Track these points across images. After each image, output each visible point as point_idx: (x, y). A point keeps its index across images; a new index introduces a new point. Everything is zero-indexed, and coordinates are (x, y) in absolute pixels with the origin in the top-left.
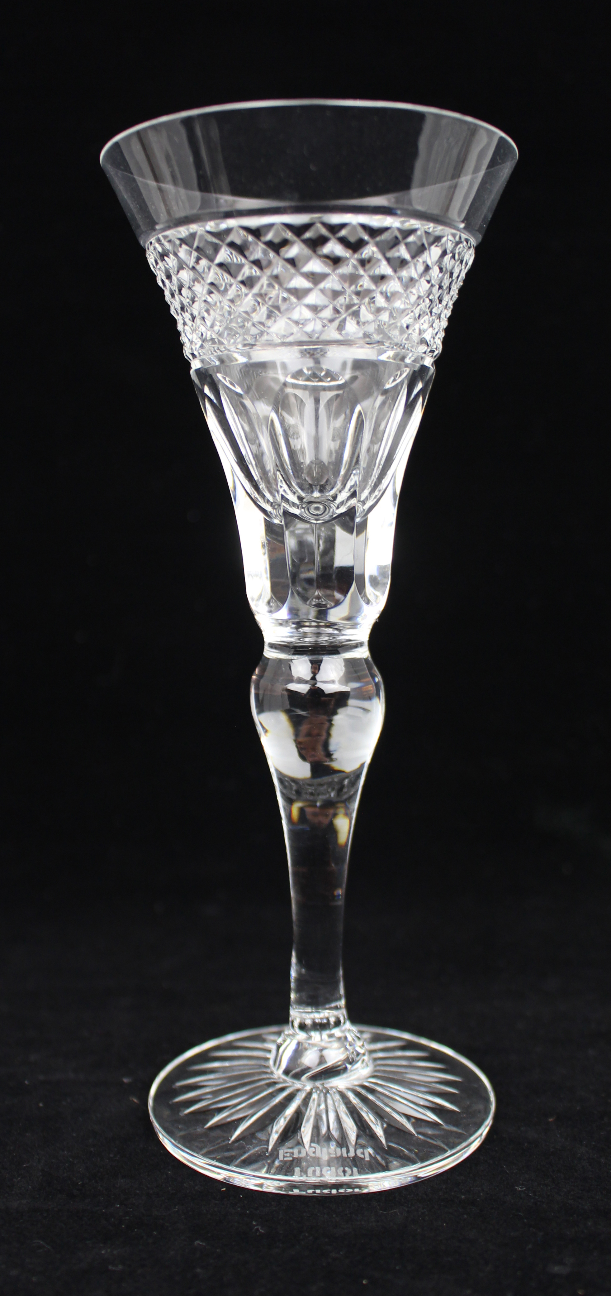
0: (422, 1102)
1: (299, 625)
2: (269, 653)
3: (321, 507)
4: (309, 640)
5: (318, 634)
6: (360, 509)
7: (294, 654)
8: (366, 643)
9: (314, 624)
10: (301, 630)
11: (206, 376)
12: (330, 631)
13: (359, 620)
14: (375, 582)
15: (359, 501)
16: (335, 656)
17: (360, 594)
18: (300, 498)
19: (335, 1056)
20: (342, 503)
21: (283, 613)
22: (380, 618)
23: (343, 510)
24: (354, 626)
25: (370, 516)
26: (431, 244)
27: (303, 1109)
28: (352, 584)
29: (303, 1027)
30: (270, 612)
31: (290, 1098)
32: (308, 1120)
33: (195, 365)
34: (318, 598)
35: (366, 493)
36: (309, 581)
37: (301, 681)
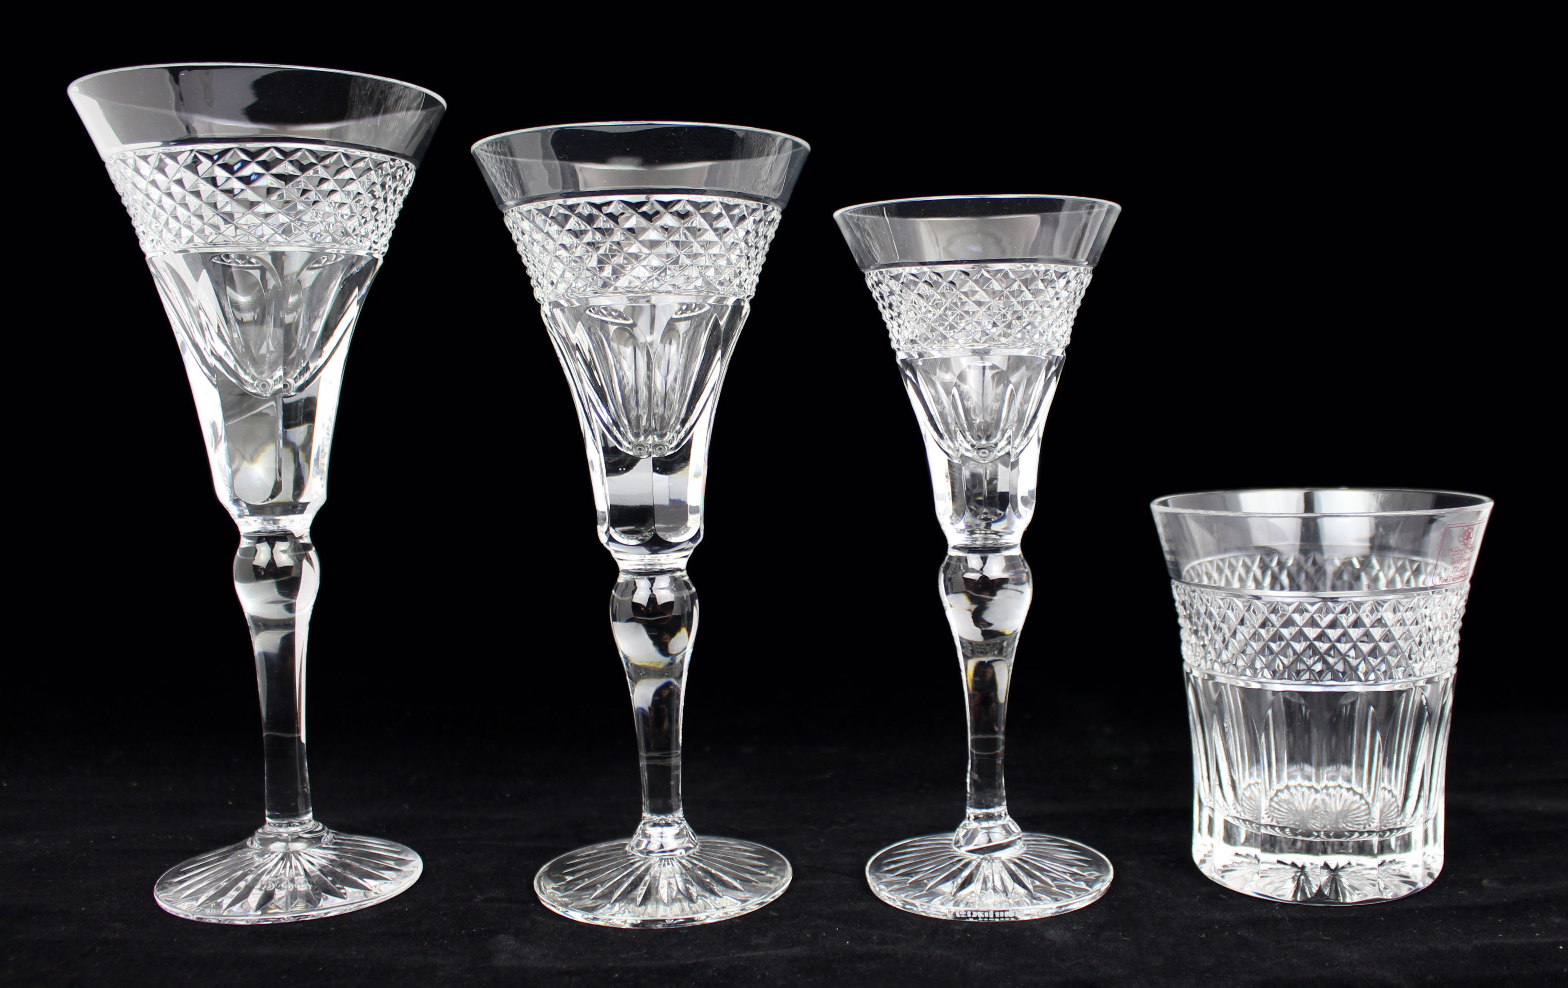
0: (1060, 870)
1: (972, 533)
2: (951, 552)
3: (987, 452)
4: (979, 543)
5: (986, 539)
6: (1014, 453)
7: (968, 553)
8: (1019, 545)
9: (983, 532)
10: (974, 536)
11: (909, 364)
12: (994, 536)
13: (1013, 529)
14: (1025, 501)
15: (1012, 447)
16: (997, 554)
17: (1014, 511)
18: (973, 446)
19: (998, 837)
20: (1001, 449)
21: (961, 525)
22: (1028, 528)
23: (1002, 453)
24: (1011, 533)
25: (1021, 456)
26: (1059, 278)
27: (975, 872)
28: (1008, 505)
29: (976, 818)
30: (952, 524)
31: (966, 865)
32: (978, 880)
33: (900, 356)
34: (985, 513)
35: (1018, 440)
36: (980, 503)
37: (973, 571)
